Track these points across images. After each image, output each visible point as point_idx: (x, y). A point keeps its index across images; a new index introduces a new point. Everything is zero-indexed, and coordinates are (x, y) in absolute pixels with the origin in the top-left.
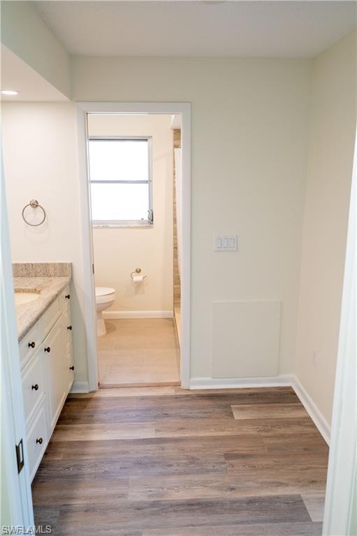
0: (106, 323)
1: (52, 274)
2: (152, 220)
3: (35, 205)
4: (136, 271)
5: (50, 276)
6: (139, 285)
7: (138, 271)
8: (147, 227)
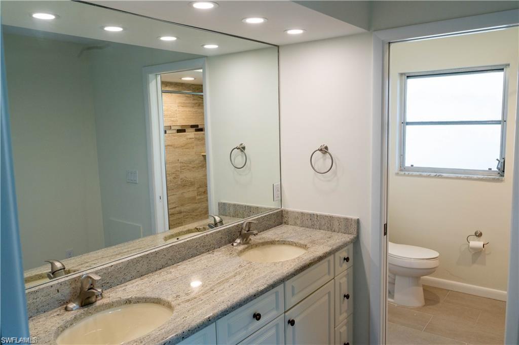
0: (424, 290)
1: (337, 229)
2: (504, 172)
3: (324, 150)
4: (476, 233)
5: (334, 231)
6: (478, 253)
7: (479, 235)
8: (494, 180)
